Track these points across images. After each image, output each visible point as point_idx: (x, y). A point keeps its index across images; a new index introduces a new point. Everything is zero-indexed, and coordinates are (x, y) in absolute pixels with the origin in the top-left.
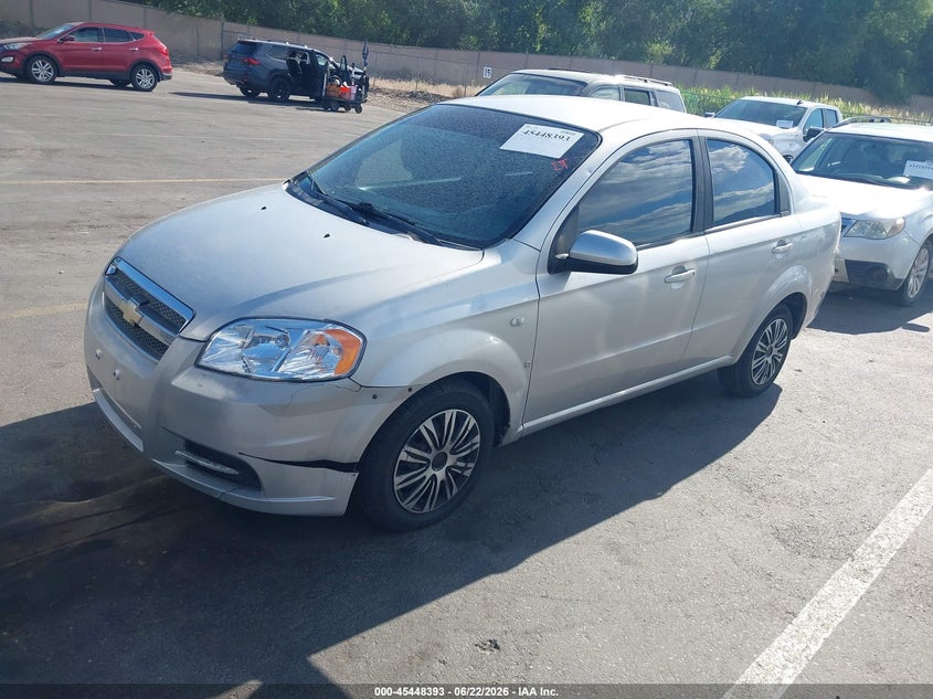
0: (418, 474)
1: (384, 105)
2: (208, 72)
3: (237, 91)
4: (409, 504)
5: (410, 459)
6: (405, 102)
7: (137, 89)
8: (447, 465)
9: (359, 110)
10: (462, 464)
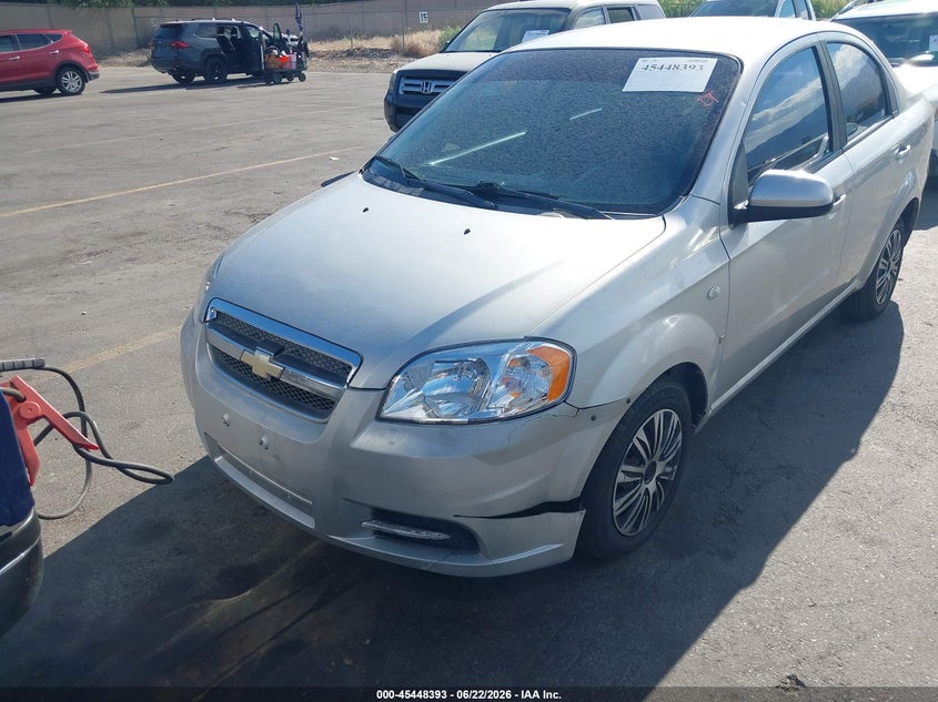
0: (634, 494)
1: (323, 68)
2: (130, 64)
3: (170, 80)
4: (625, 529)
5: (628, 479)
6: (345, 62)
7: (65, 94)
8: (657, 474)
9: (302, 78)
10: (669, 469)
